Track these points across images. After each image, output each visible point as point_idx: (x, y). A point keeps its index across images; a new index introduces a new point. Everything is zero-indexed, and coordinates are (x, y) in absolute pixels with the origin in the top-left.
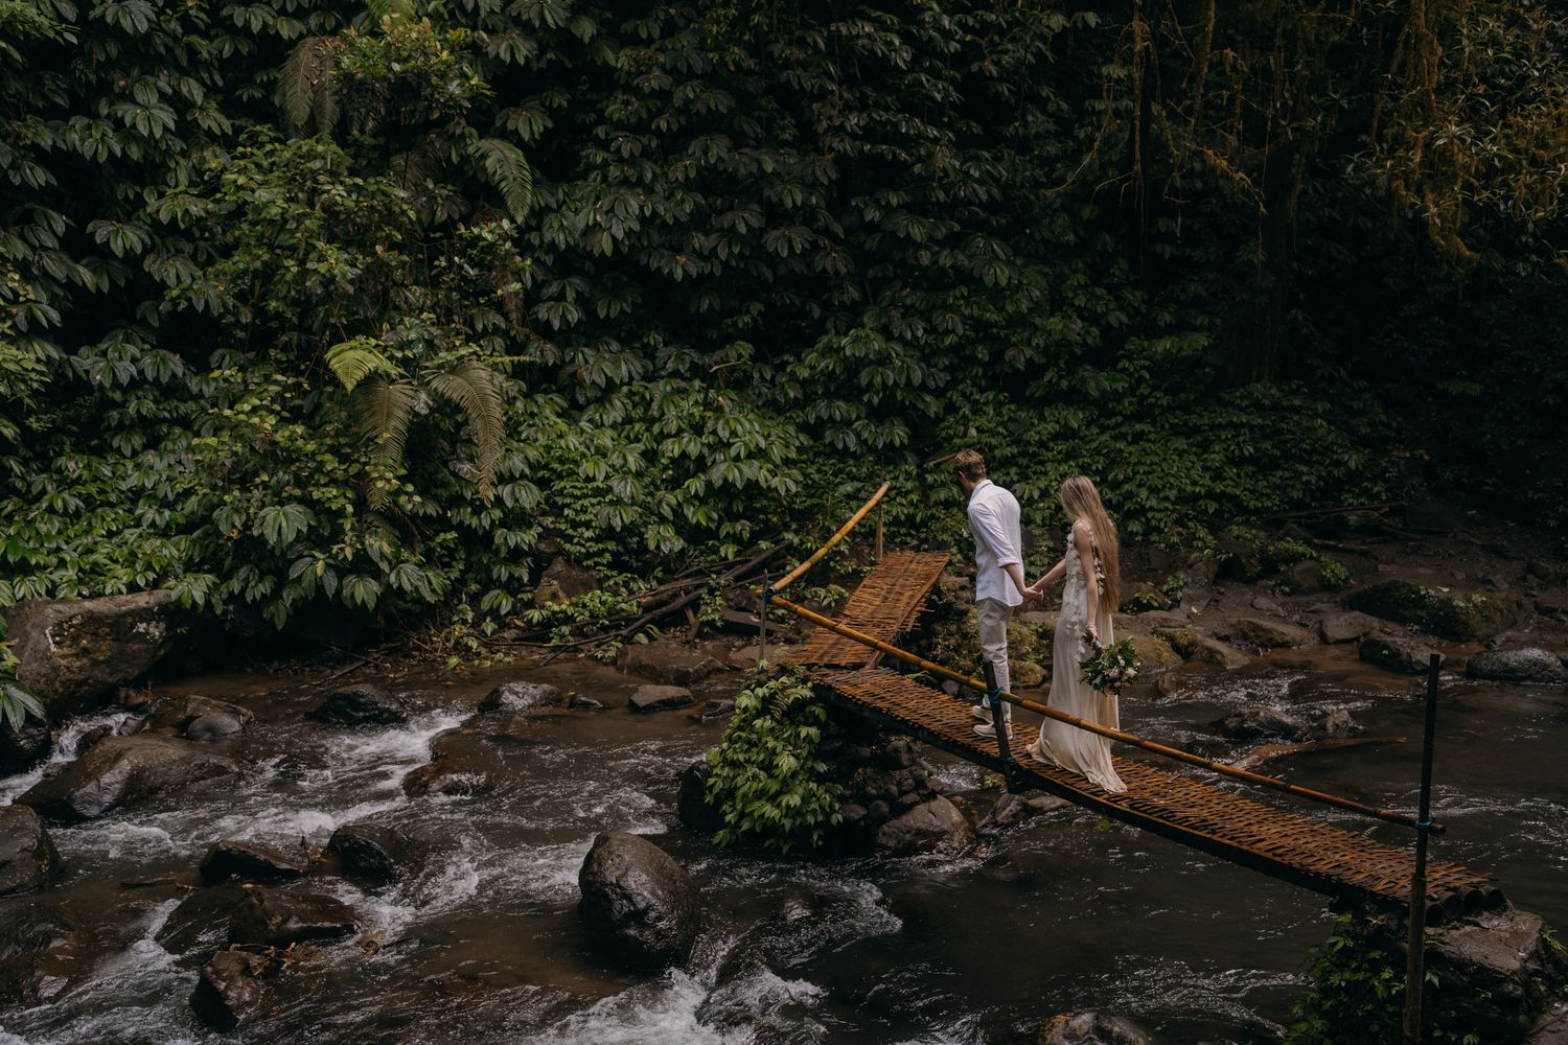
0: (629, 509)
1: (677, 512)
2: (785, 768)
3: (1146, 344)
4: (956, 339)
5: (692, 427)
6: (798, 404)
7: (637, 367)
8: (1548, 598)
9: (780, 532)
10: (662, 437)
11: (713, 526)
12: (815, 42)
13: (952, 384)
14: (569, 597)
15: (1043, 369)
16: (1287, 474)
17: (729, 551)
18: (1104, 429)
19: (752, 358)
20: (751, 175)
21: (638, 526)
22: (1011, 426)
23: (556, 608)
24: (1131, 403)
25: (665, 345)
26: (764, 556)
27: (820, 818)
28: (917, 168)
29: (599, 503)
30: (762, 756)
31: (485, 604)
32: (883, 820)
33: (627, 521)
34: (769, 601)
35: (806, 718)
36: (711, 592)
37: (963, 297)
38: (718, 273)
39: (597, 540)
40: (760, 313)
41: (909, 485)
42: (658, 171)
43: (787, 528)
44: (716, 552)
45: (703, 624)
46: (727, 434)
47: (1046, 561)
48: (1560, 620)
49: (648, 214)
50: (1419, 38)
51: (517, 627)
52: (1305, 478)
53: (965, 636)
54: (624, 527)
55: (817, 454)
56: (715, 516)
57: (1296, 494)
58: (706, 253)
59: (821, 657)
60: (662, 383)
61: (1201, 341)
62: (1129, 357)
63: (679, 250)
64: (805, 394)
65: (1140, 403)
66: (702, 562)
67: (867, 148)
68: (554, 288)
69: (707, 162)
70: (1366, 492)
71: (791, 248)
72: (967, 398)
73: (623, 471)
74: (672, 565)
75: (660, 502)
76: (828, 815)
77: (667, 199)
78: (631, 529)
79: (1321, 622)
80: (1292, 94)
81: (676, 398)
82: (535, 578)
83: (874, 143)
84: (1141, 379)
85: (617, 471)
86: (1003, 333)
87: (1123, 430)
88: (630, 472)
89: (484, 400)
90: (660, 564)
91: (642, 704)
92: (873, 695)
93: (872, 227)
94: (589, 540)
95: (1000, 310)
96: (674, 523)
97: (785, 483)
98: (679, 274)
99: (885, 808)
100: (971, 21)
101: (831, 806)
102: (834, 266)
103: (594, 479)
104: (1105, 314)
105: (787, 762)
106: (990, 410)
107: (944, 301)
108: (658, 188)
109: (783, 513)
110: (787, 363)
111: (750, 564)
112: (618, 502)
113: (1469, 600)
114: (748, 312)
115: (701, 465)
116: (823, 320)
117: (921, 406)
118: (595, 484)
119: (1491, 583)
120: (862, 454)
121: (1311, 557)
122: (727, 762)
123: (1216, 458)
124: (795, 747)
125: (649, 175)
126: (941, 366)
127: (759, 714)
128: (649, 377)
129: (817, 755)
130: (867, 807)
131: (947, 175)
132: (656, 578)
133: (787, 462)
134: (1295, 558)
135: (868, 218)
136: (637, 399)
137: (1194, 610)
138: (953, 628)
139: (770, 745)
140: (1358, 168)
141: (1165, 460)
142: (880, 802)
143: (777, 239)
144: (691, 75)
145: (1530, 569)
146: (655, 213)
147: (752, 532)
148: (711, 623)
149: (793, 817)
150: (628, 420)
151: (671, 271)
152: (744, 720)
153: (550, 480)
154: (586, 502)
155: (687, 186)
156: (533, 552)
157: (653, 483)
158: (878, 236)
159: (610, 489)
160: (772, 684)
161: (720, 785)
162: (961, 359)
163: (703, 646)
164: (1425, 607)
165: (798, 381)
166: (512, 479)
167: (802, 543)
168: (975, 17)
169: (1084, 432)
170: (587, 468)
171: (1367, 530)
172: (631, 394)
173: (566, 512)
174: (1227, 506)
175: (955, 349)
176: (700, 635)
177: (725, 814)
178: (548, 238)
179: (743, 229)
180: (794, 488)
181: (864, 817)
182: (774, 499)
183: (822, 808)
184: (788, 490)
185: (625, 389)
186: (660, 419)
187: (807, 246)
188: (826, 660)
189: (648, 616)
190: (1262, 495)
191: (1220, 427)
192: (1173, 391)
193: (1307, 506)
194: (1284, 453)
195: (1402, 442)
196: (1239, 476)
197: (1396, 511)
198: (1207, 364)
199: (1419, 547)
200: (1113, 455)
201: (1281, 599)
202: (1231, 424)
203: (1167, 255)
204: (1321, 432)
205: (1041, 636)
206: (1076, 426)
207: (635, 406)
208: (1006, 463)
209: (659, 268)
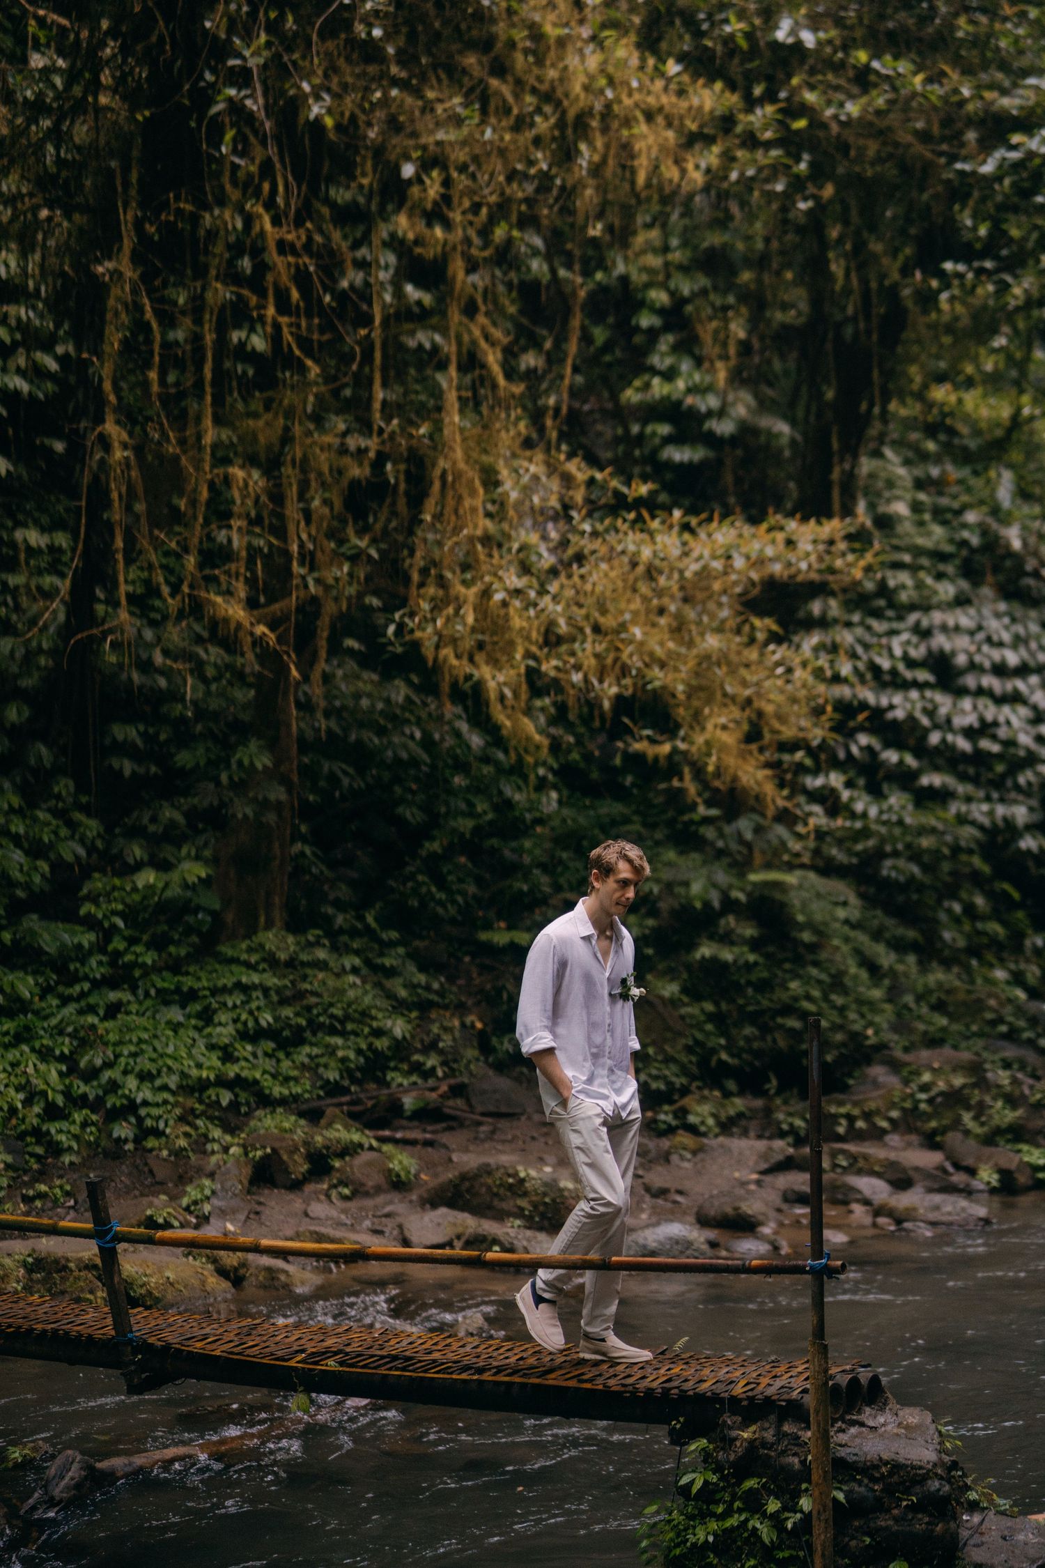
3: (117, 882)
16: (315, 1051)
18: (65, 1000)
48: (675, 1202)
50: (458, 475)
52: (340, 1054)
57: (332, 1075)
61: (195, 871)
62: (94, 898)
65: (113, 963)
70: (417, 1068)
79: (400, 1227)
80: (310, 535)
84: (111, 931)
121: (371, 1148)
123: (224, 1032)
134: (349, 1150)
137: (230, 1227)
141: (155, 1036)
164: (525, 1194)
169: (37, 1004)
171: (425, 1115)
174: (243, 1096)
190: (287, 1079)
191: (224, 990)
192: (158, 944)
193: (346, 1091)
194: (310, 1022)
195: (446, 1007)
196: (255, 1055)
197: (458, 1091)
198: (198, 908)
199: (493, 1132)
200: (82, 1034)
201: (339, 1203)
202: (239, 986)
203: (127, 772)
204: (351, 994)
205: (30, 1269)
206: (28, 995)
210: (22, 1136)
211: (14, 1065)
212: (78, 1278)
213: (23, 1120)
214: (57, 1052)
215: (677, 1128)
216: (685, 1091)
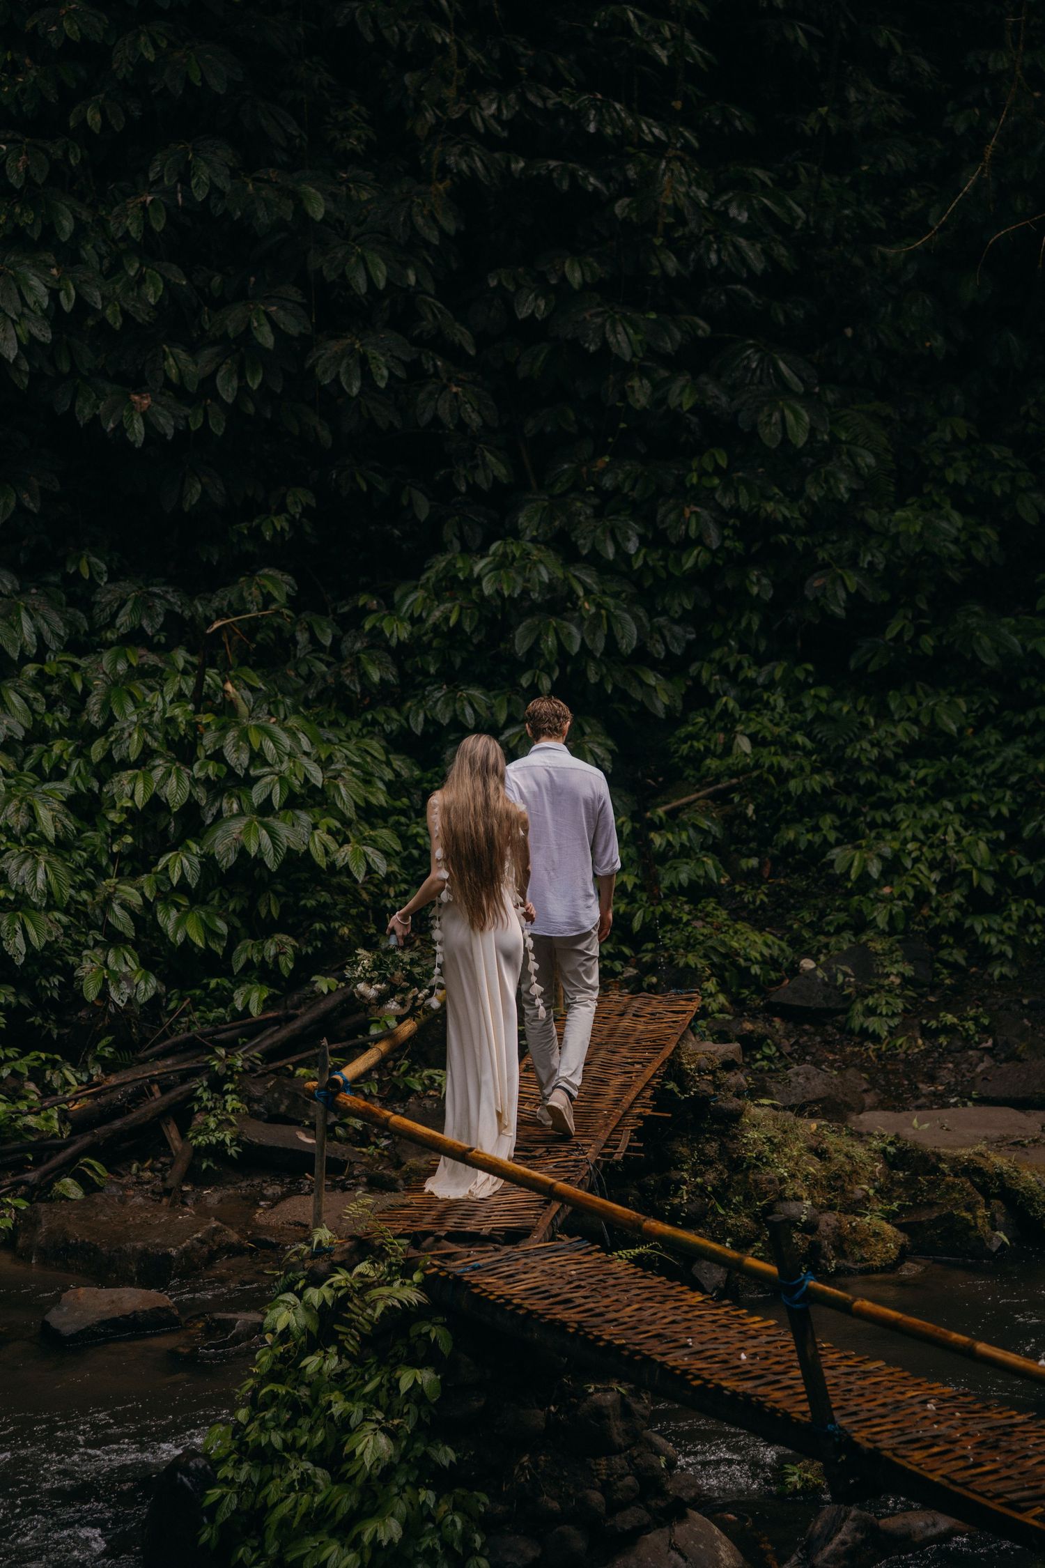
0: (42, 918)
1: (144, 919)
2: (368, 1459)
4: (705, 557)
5: (170, 744)
6: (388, 695)
7: (55, 624)
10: (110, 767)
11: (218, 948)
13: (699, 648)
18: (1011, 735)
19: (293, 602)
20: (281, 224)
21: (61, 953)
22: (822, 731)
25: (112, 578)
26: (323, 1006)
28: (620, 208)
30: (320, 1436)
33: (37, 943)
34: (331, 1104)
35: (412, 1349)
36: (216, 1084)
37: (718, 471)
38: (219, 431)
40: (307, 510)
42: (86, 216)
44: (227, 1001)
45: (199, 1152)
46: (245, 758)
47: (899, 1005)
49: (67, 306)
53: (736, 1165)
54: (32, 954)
56: (222, 927)
58: (192, 388)
60: (107, 657)
63: (139, 384)
64: (402, 674)
66: (195, 1024)
67: (517, 166)
69: (188, 197)
72: (730, 675)
74: (133, 1032)
75: (108, 901)
77: (108, 275)
78: (48, 960)
81: (138, 688)
83: (532, 156)
85: (17, 840)
86: (800, 542)
88: (43, 840)
90: (109, 1030)
91: (67, 1331)
92: (547, 1295)
93: (531, 331)
95: (794, 496)
96: (136, 945)
97: (365, 856)
98: (137, 432)
99: (580, 1541)
101: (466, 1540)
102: (456, 411)
105: (372, 1446)
106: (778, 700)
107: (682, 480)
108: (88, 252)
109: (363, 917)
111: (296, 1025)
114: (282, 509)
115: (192, 822)
116: (435, 525)
117: (638, 695)
122: (244, 1451)
124: (389, 1413)
125: (68, 225)
126: (676, 611)
127: (314, 1343)
128: (80, 645)
129: (436, 1427)
130: (541, 1539)
131: (681, 221)
132: (100, 1059)
133: (369, 813)
135: (523, 313)
136: (55, 689)
138: (712, 1148)
139: (337, 1410)
142: (569, 1529)
143: (338, 358)
146: (82, 304)
147: (298, 958)
148: (216, 1150)
150: (38, 734)
151: (120, 427)
152: (282, 1359)
155: (149, 248)
157: (92, 862)
158: (544, 350)
160: (339, 1278)
162: (718, 597)
163: (199, 1200)
165: (388, 649)
169: (969, 741)
172: (42, 680)
175: (704, 578)
176: (194, 1176)
179: (267, 339)
180: (382, 867)
182: (343, 890)
183: (447, 1545)
184: (370, 871)
185: (30, 670)
186: (104, 731)
187: (400, 373)
189: (84, 1140)
200: (1029, 787)
205: (893, 1162)
206: (954, 728)
207: (51, 705)
208: (810, 806)
209: (96, 419)
210: (933, 936)
211: (930, 829)
212: (951, 1187)
213: (937, 910)
214: (993, 813)
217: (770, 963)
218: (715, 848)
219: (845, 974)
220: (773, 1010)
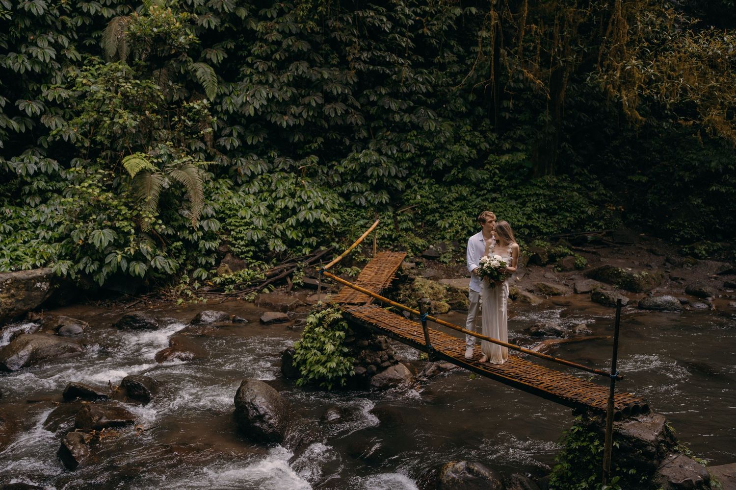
0: (261, 232)
1: (283, 233)
2: (329, 350)
3: (497, 157)
4: (411, 155)
5: (290, 194)
6: (339, 184)
7: (265, 167)
8: (675, 274)
9: (330, 243)
10: (276, 199)
11: (299, 239)
12: (348, 19)
13: (410, 175)
14: (233, 271)
15: (451, 168)
16: (560, 217)
17: (307, 251)
18: (478, 196)
19: (319, 163)
20: (318, 79)
21: (265, 240)
22: (436, 194)
23: (227, 277)
24: (490, 184)
25: (278, 157)
26: (322, 253)
27: (345, 373)
28: (394, 77)
29: (247, 229)
30: (318, 345)
31: (195, 275)
32: (374, 374)
33: (260, 237)
34: (322, 274)
35: (339, 327)
36: (298, 270)
37: (414, 135)
38: (302, 124)
39: (246, 246)
40: (322, 142)
41: (389, 221)
42: (275, 78)
43: (333, 240)
44: (301, 251)
45: (294, 284)
46: (306, 197)
47: (451, 256)
49: (270, 97)
50: (619, 21)
51: (210, 285)
52: (568, 219)
53: (413, 290)
54: (259, 240)
55: (347, 207)
56: (300, 235)
57: (565, 226)
58: (297, 115)
59: (346, 300)
60: (276, 174)
61: (522, 156)
62: (490, 163)
63: (285, 114)
64: (342, 179)
65: (495, 184)
66: (294, 256)
67: (371, 67)
68: (227, 131)
69: (298, 73)
70: (595, 225)
71: (336, 113)
72: (416, 181)
73: (258, 214)
74: (281, 257)
75: (275, 228)
76: (348, 372)
77: (280, 90)
78: (262, 241)
79: (574, 284)
80: (562, 45)
81: (283, 181)
82: (218, 263)
83: (374, 65)
84: (495, 174)
85: (255, 214)
86: (432, 152)
87: (487, 196)
88: (261, 215)
89: (195, 182)
90: (275, 257)
91: (265, 321)
92: (369, 317)
93: (373, 104)
94: (242, 246)
95: (431, 142)
96: (281, 238)
97: (333, 220)
98: (284, 125)
99: (375, 369)
100: (419, 11)
101: (350, 368)
102: (356, 121)
103: (245, 218)
104: (479, 144)
105: (330, 348)
106: (427, 187)
107: (406, 138)
108: (275, 85)
109: (332, 234)
110: (334, 165)
111: (316, 257)
112: (256, 228)
113: (640, 274)
114: (316, 142)
115: (294, 211)
116: (350, 147)
117: (395, 185)
118: (245, 220)
119: (650, 266)
120: (368, 207)
121: (571, 255)
122: (302, 347)
123: (529, 209)
124: (333, 340)
125: (271, 79)
126: (404, 167)
127: (317, 325)
128: (270, 172)
129: (343, 344)
130: (366, 368)
131: (407, 80)
132: (273, 263)
133: (334, 210)
134: (563, 255)
135: (371, 99)
136: (265, 181)
137: (518, 278)
138: (408, 286)
139: (322, 340)
140: (592, 79)
142: (372, 366)
143: (330, 109)
144: (291, 34)
145: (668, 260)
146: (274, 97)
147: (317, 242)
148: (298, 284)
149: (333, 373)
150: (261, 191)
151: (281, 123)
152: (311, 328)
153: (225, 218)
154: (241, 228)
155: (289, 84)
156: (217, 251)
157: (272, 220)
158: (376, 108)
159: (252, 223)
160: (323, 312)
161: (299, 358)
162: (414, 164)
163: (294, 294)
164: (620, 277)
165: (339, 174)
166: (207, 218)
167: (340, 247)
168: (420, 9)
170: (241, 213)
171: (596, 242)
172: (262, 179)
173: (232, 233)
174: (534, 231)
175: (410, 159)
176: (293, 289)
177: (302, 371)
178: (225, 108)
179: (314, 104)
180: (336, 223)
181: (365, 373)
182: (328, 227)
183: (346, 368)
184: (334, 223)
185: (260, 177)
186: (275, 191)
187: (343, 112)
188: (348, 301)
189: (270, 281)
190: (549, 226)
191: (530, 195)
192: (510, 179)
193: (569, 232)
194: (559, 207)
195: (612, 203)
196: (539, 217)
197: (609, 234)
198: (525, 167)
199: (619, 250)
201: (557, 273)
202: (535, 194)
203: (507, 117)
204: (576, 198)
205: (448, 290)
206: (465, 194)
207: (264, 184)
208: (434, 211)
209: (276, 122)
210: (459, 241)
215: (689, 254)
216: (698, 239)
217: (424, 246)
218: (411, 220)
219: (440, 249)
220: (423, 256)
